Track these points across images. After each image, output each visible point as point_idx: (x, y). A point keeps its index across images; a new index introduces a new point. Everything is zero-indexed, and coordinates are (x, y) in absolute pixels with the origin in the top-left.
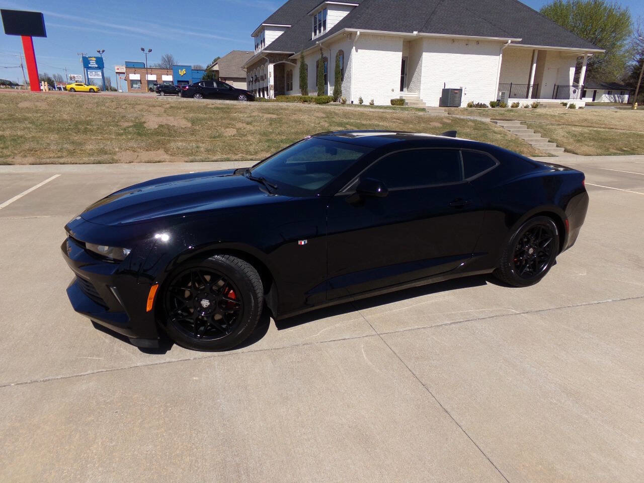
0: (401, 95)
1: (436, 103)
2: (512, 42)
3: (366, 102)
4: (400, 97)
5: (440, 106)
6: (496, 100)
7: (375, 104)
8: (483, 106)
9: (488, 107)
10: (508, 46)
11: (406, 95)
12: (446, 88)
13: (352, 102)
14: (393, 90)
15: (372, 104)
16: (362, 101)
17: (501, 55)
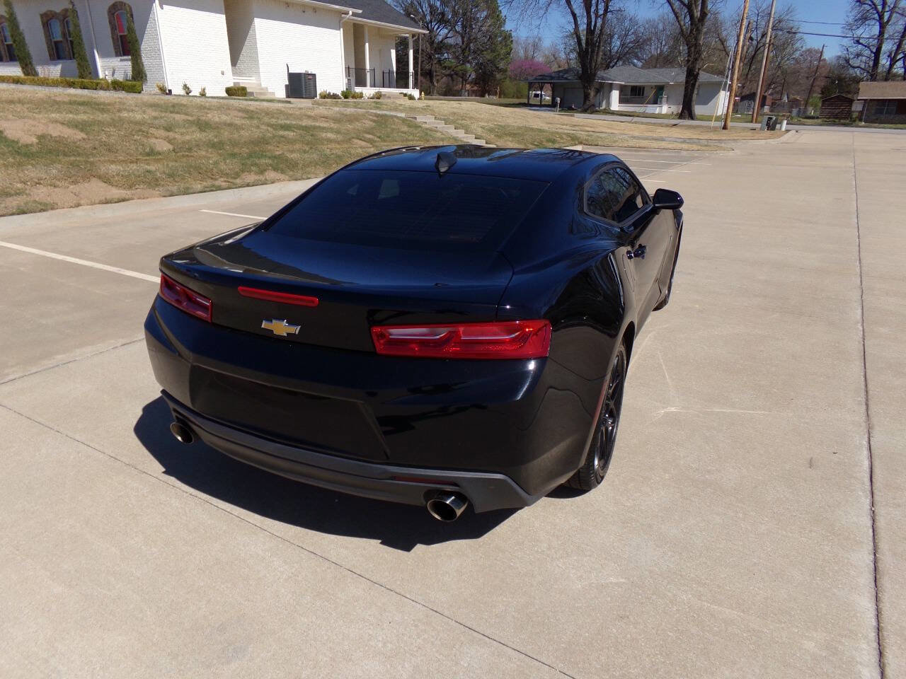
0: (238, 81)
1: (281, 93)
2: (354, 14)
3: (196, 92)
4: (234, 83)
5: (288, 96)
6: (345, 90)
7: (207, 95)
8: (335, 96)
9: (340, 98)
10: (348, 19)
11: (244, 81)
12: (290, 71)
13: (170, 91)
14: (223, 73)
15: (203, 94)
16: (189, 89)
17: (342, 29)
